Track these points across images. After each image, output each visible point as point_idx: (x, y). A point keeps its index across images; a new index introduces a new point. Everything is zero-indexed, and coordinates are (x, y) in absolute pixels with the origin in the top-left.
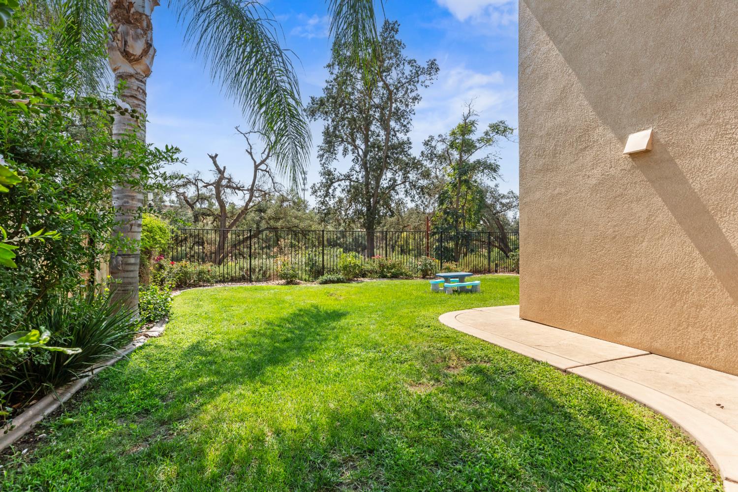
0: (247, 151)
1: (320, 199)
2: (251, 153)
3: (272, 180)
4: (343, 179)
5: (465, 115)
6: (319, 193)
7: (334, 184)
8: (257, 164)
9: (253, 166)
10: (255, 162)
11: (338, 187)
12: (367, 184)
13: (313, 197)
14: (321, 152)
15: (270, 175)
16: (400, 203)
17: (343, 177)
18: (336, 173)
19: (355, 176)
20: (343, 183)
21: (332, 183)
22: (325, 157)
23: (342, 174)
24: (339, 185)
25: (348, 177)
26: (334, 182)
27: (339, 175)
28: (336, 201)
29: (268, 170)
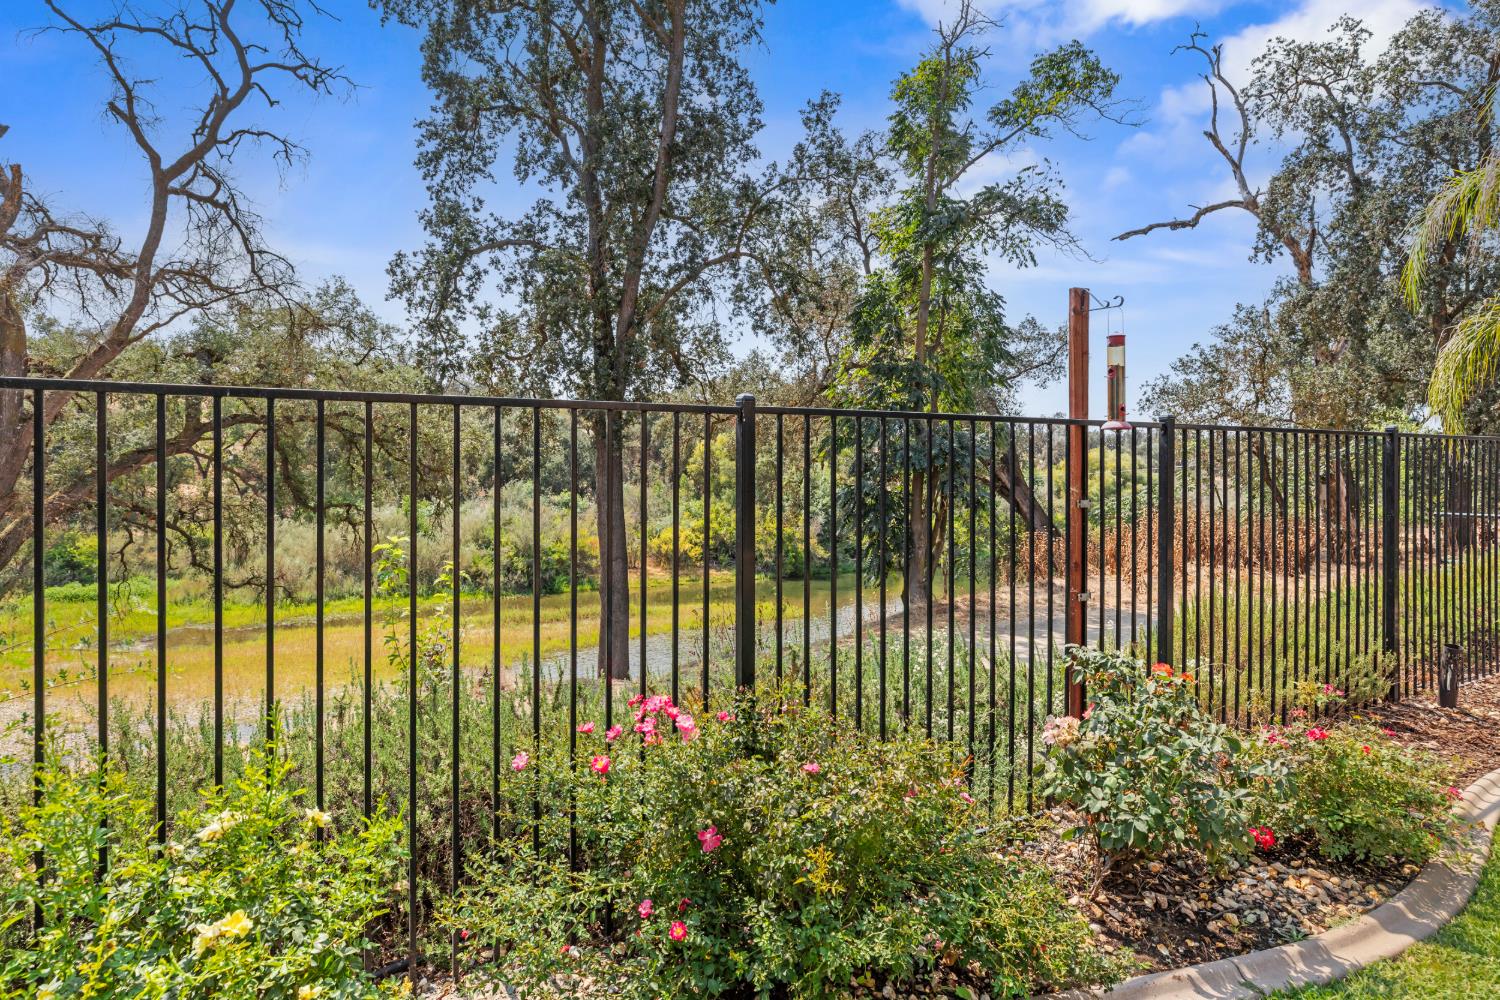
0: (112, 107)
1: (422, 314)
2: (131, 120)
3: (246, 240)
4: (508, 242)
5: (947, 31)
6: (420, 293)
7: (475, 260)
8: (165, 165)
9: (149, 173)
10: (155, 160)
11: (491, 269)
12: (599, 255)
13: (400, 303)
14: (431, 146)
15: (234, 223)
16: (711, 341)
17: (507, 234)
18: (482, 215)
19: (552, 233)
20: (508, 256)
21: (468, 253)
22: (443, 166)
23: (506, 220)
24: (495, 262)
25: (527, 234)
26: (478, 251)
27: (493, 224)
28: (491, 327)
29: (221, 197)
